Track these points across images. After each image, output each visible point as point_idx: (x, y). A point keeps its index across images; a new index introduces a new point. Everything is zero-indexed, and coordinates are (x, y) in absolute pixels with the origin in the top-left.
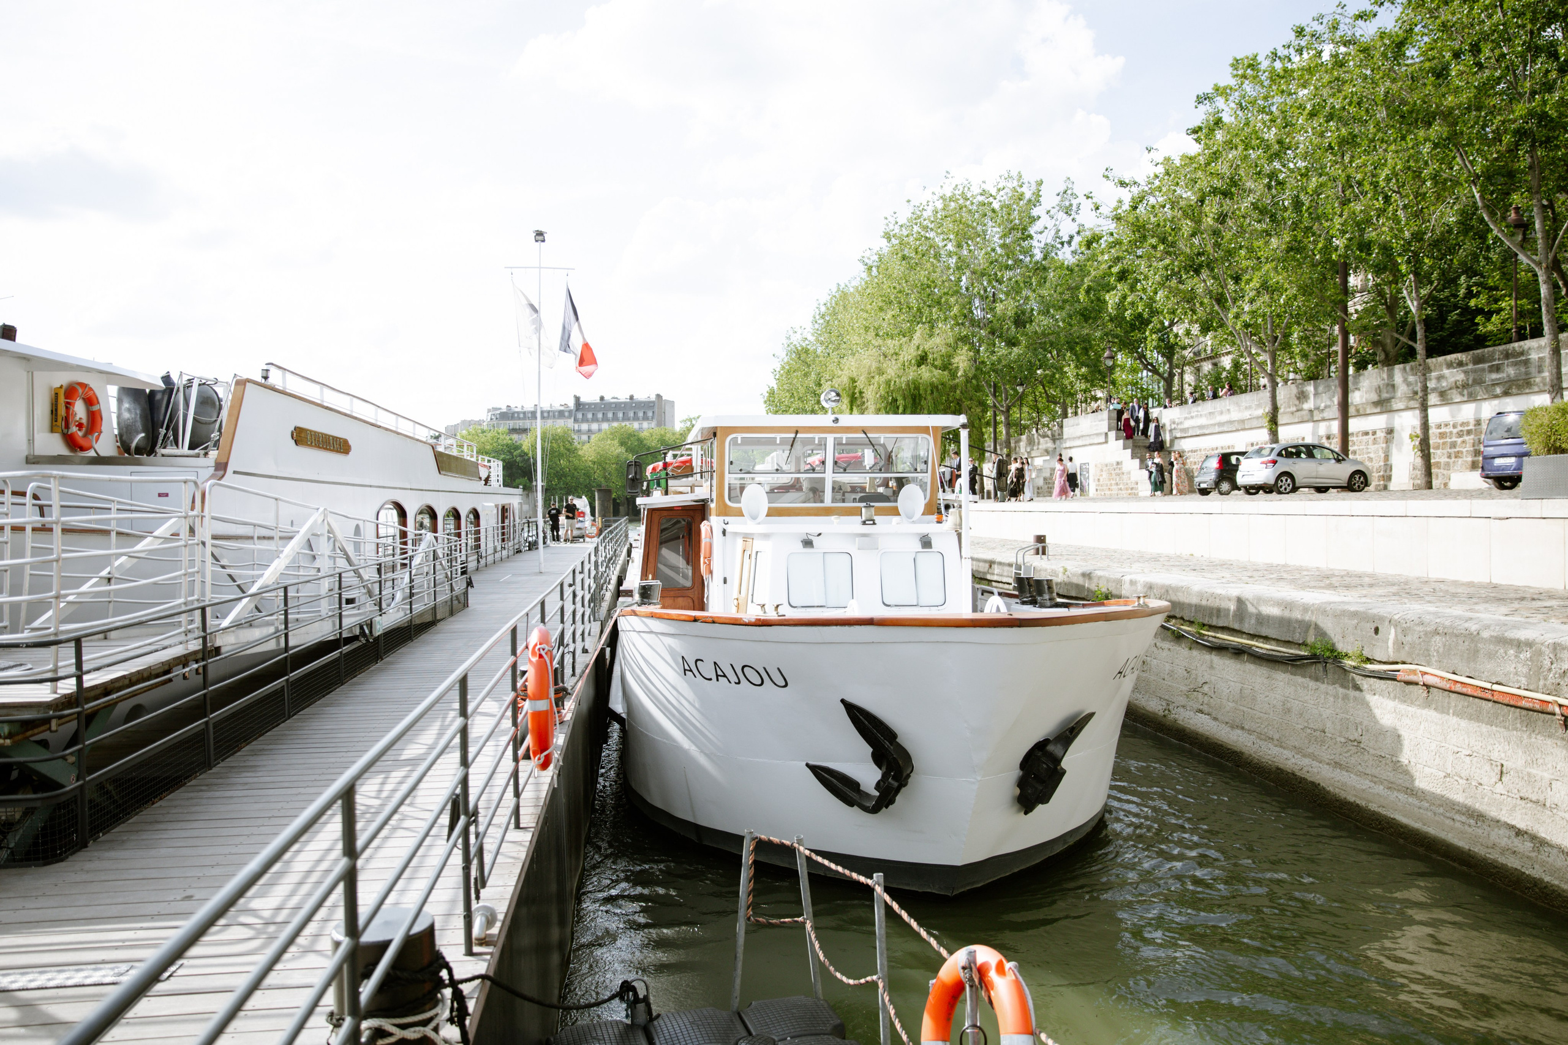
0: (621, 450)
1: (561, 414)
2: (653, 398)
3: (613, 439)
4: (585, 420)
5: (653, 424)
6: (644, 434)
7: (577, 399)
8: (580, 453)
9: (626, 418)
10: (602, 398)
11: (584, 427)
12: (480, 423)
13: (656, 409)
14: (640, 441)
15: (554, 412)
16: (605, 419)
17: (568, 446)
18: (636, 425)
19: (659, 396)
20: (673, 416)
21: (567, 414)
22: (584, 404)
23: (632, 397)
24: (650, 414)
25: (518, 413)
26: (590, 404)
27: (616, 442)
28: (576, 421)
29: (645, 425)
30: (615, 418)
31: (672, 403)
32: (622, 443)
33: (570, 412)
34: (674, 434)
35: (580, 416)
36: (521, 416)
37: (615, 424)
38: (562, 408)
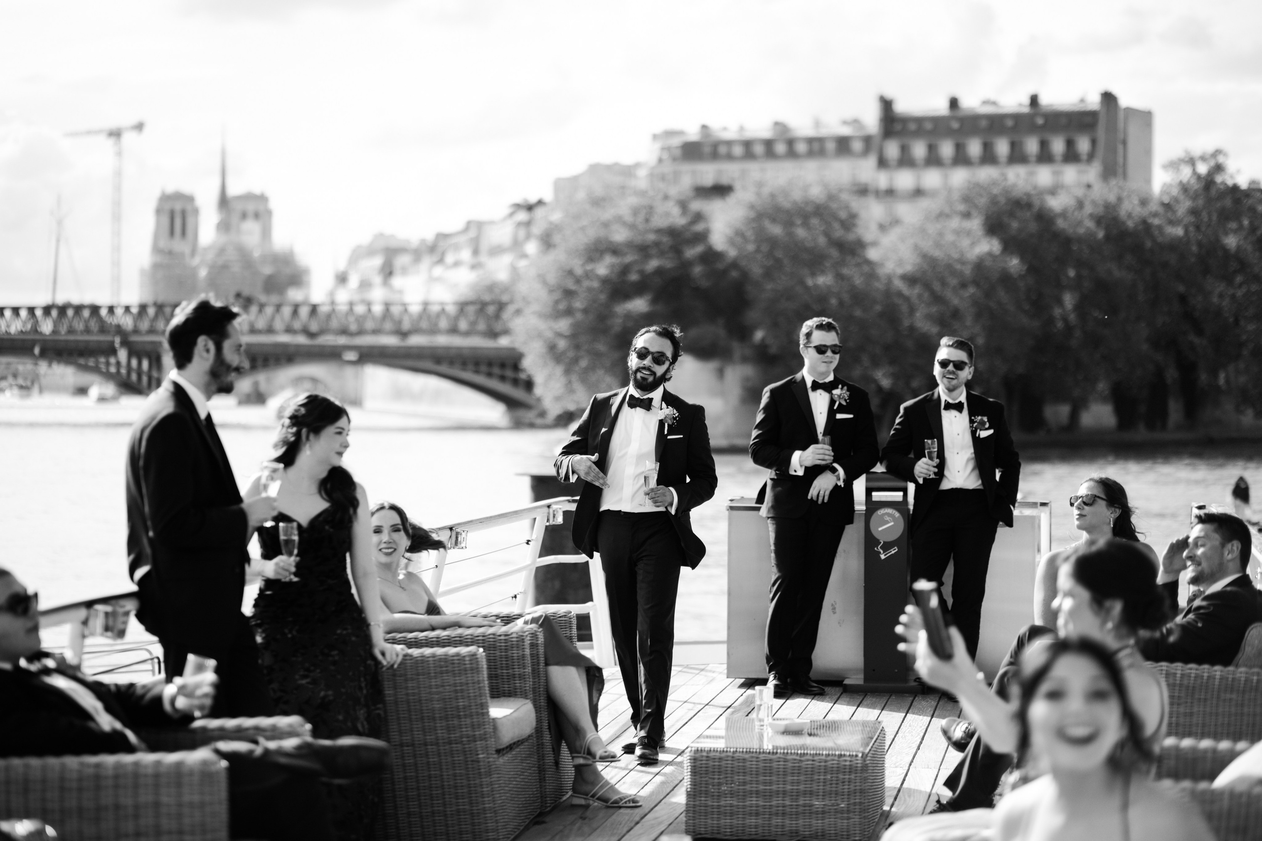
0: (988, 246)
1: (843, 145)
2: (1094, 101)
3: (967, 215)
4: (906, 161)
5: (1092, 173)
6: (1056, 203)
7: (887, 105)
8: (873, 254)
9: (1017, 157)
10: (954, 103)
11: (904, 179)
12: (628, 171)
13: (1101, 133)
14: (1044, 218)
15: (820, 140)
16: (961, 159)
17: (838, 232)
18: (1044, 176)
19: (1109, 98)
20: (1148, 152)
21: (857, 146)
22: (905, 120)
23: (1034, 100)
24: (1083, 145)
25: (729, 143)
26: (919, 121)
27: (976, 224)
28: (882, 163)
29: (1070, 174)
30: (989, 157)
31: (1146, 118)
32: (994, 227)
33: (867, 140)
34: (1144, 202)
35: (892, 150)
36: (738, 150)
37: (986, 174)
38: (846, 131)
